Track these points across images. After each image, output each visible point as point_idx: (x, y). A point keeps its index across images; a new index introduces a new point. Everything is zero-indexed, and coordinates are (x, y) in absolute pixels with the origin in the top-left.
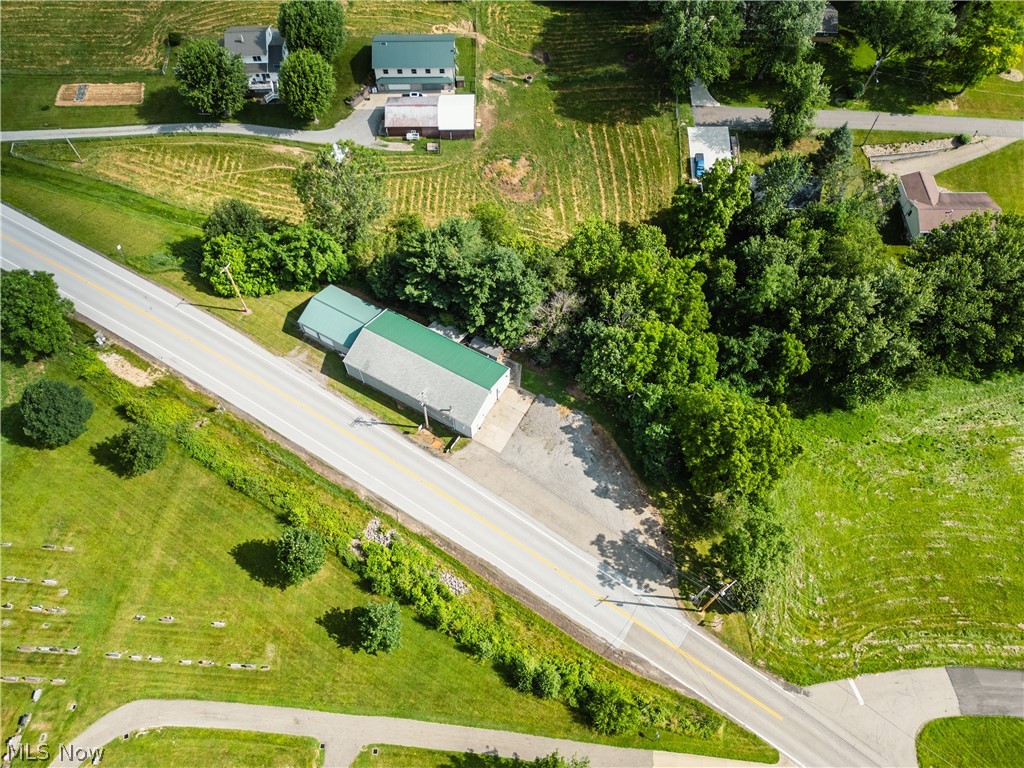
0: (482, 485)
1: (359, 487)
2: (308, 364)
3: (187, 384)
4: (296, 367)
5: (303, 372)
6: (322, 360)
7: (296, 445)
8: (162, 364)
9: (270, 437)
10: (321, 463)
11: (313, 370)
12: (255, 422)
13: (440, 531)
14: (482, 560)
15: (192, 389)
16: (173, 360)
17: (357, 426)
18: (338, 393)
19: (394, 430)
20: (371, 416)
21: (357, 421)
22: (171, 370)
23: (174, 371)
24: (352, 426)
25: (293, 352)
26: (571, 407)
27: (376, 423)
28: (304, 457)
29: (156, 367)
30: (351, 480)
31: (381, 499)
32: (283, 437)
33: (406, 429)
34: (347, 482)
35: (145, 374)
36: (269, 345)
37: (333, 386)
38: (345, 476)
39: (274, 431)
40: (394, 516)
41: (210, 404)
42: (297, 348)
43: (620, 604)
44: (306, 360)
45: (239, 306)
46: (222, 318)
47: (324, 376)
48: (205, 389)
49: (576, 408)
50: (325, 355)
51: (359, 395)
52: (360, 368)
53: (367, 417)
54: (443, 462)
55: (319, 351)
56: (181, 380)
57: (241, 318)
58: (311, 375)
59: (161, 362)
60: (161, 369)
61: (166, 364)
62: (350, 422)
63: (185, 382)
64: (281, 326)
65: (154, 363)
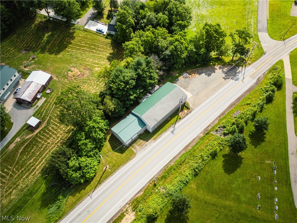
0: (204, 101)
1: (199, 136)
2: (142, 146)
3: (139, 195)
4: (143, 150)
5: (146, 148)
6: (142, 141)
7: (178, 154)
8: (124, 207)
9: (173, 163)
10: (187, 146)
11: (145, 144)
12: (165, 168)
13: (218, 115)
14: (229, 106)
15: (142, 193)
16: (123, 201)
17: (174, 132)
18: (159, 137)
19: (178, 122)
20: (171, 128)
21: (172, 132)
22: (129, 202)
23: (130, 200)
24: (174, 134)
25: (135, 151)
26: (180, 76)
27: (175, 127)
28: (184, 152)
29: (125, 210)
30: (196, 138)
31: (205, 130)
32: (174, 158)
33: (178, 118)
34: (196, 139)
35: (127, 216)
36: (128, 159)
37: (155, 138)
38: (194, 139)
39: (170, 161)
40: (211, 127)
41: (151, 185)
42: (133, 149)
43: (244, 78)
44: (140, 146)
45: (102, 171)
46: (107, 177)
47: (150, 141)
48: (144, 187)
50: (139, 140)
51: (161, 130)
52: (156, 122)
54: (194, 110)
55: (137, 141)
56: (136, 198)
57: (109, 170)
58: (148, 145)
59: (123, 207)
60: (127, 207)
61: (125, 205)
62: (172, 134)
63: (137, 196)
64: (119, 154)
65: (122, 211)
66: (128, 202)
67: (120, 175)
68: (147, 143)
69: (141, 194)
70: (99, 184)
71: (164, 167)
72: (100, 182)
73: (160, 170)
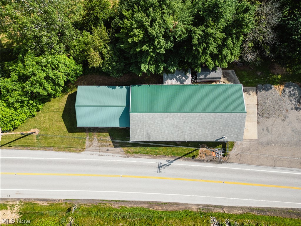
0: (261, 165)
1: (190, 206)
2: (103, 146)
3: (40, 203)
4: (98, 153)
5: (104, 154)
6: (109, 138)
7: (135, 202)
8: (14, 200)
9: (117, 206)
10: (158, 204)
11: (109, 148)
12: (100, 202)
13: (253, 205)
14: (287, 209)
15: (45, 204)
16: (18, 193)
17: (162, 170)
18: (136, 155)
19: (185, 159)
20: (166, 159)
21: (160, 167)
23: (25, 199)
24: (158, 172)
25: (87, 143)
26: (281, 83)
27: (172, 162)
28: (145, 206)
29: (11, 203)
30: (182, 204)
31: (207, 206)
32: (123, 201)
33: (191, 155)
34: (181, 207)
35: (8, 212)
36: (69, 148)
37: (129, 152)
38: (177, 204)
39: (116, 201)
40: (221, 211)
41: (64, 206)
42: (87, 139)
44: (99, 144)
46: (23, 147)
47: (119, 149)
48: (53, 200)
49: (284, 81)
50: (108, 134)
51: (149, 149)
53: (164, 161)
54: (228, 164)
55: (103, 133)
56: (34, 203)
57: (35, 138)
58: (110, 153)
59: (12, 199)
60: (16, 203)
61: (16, 198)
62: (156, 170)
63: (37, 202)
64: (65, 129)
65: (8, 202)
66: (21, 199)
67: (41, 158)
68: (112, 149)
69: (43, 204)
70: (8, 145)
71: (101, 200)
72: (12, 144)
73: (92, 200)
